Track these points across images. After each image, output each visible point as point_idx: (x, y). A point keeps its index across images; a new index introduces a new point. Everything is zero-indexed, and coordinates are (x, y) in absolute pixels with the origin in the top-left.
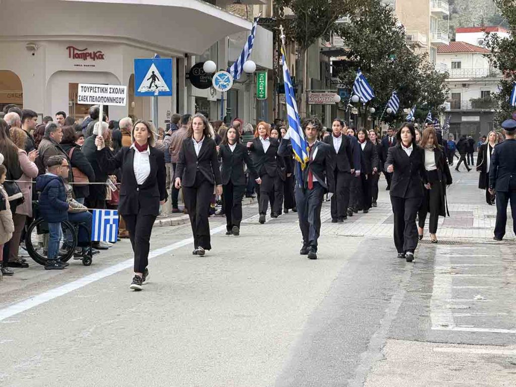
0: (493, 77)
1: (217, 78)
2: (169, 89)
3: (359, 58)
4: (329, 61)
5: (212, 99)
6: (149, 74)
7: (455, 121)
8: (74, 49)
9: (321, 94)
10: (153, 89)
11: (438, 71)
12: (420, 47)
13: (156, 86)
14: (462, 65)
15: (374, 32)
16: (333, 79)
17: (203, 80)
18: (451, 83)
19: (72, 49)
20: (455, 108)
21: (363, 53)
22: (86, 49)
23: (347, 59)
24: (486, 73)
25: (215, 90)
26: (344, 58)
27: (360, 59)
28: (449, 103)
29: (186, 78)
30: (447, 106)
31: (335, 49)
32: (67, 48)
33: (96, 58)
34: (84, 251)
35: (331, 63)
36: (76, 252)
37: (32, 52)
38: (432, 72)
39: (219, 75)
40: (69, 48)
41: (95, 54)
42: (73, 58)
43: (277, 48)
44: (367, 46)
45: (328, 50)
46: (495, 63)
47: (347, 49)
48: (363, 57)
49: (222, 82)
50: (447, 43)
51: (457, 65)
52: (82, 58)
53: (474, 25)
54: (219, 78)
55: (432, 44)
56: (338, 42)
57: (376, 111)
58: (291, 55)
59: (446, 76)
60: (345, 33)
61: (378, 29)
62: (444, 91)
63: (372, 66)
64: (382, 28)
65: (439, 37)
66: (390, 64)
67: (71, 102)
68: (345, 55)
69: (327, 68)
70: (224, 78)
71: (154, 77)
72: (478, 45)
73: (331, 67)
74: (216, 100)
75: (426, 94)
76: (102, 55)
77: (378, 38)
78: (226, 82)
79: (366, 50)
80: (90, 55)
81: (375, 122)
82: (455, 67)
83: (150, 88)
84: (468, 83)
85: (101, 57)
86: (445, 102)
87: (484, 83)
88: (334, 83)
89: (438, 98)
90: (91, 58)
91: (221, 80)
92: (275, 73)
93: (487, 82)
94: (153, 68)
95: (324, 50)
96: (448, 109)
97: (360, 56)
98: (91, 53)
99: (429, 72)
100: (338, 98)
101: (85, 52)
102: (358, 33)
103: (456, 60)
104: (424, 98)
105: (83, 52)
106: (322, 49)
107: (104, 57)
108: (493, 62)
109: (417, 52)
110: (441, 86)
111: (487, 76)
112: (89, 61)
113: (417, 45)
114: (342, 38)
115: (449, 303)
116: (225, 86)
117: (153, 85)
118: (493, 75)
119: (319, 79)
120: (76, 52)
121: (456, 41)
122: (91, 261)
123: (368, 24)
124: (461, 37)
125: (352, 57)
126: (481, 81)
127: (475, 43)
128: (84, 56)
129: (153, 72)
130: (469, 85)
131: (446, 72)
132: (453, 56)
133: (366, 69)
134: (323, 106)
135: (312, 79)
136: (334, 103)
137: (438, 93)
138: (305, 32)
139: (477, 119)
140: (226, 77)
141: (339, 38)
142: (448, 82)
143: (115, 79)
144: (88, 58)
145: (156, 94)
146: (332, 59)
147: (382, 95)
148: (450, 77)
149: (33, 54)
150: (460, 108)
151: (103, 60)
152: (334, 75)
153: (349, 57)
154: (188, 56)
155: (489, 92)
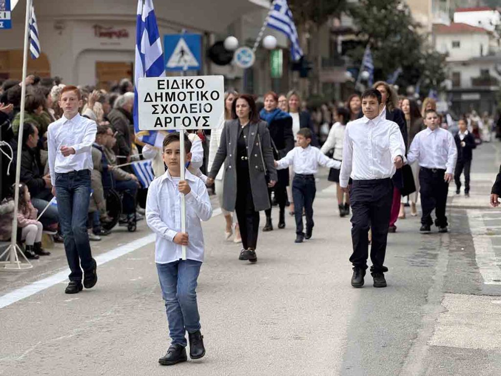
0: (492, 56)
1: (239, 54)
2: (199, 64)
3: (366, 37)
5: (229, 77)
6: (177, 50)
7: (456, 99)
8: (100, 28)
10: (182, 64)
11: (439, 51)
12: (421, 27)
13: (185, 61)
14: (462, 45)
16: (341, 58)
18: (451, 63)
19: (98, 28)
20: (456, 86)
21: (371, 32)
22: (111, 28)
23: (355, 38)
24: (485, 52)
25: (233, 67)
26: (353, 37)
27: (368, 38)
28: (450, 82)
29: (206, 56)
30: (448, 84)
31: (343, 28)
32: (93, 27)
33: (121, 36)
34: (129, 218)
35: (339, 42)
36: (121, 219)
37: (59, 31)
38: (433, 52)
39: (241, 52)
40: (95, 27)
41: (120, 32)
42: (99, 37)
45: (336, 29)
47: (355, 28)
48: (371, 36)
50: (447, 23)
51: (456, 45)
52: (107, 36)
53: (470, 6)
54: (241, 54)
55: (433, 24)
56: (347, 21)
59: (447, 55)
60: (353, 13)
61: (386, 8)
62: (445, 70)
63: (379, 44)
65: (439, 17)
67: (97, 80)
71: (182, 52)
72: (478, 26)
73: (339, 47)
74: (234, 78)
76: (127, 33)
77: (385, 17)
80: (115, 33)
82: (454, 47)
83: (179, 62)
85: (126, 35)
86: (447, 81)
89: (440, 77)
90: (117, 37)
92: (289, 51)
94: (182, 44)
95: (333, 29)
96: (450, 88)
99: (430, 51)
100: (348, 75)
101: (110, 30)
103: (456, 39)
104: (427, 76)
105: (108, 31)
106: (331, 28)
107: (129, 35)
109: (420, 31)
110: (442, 65)
112: (115, 39)
113: (419, 25)
114: (350, 17)
115: (494, 261)
116: (247, 63)
117: (182, 59)
118: (492, 53)
119: (329, 58)
121: (455, 21)
122: (136, 227)
124: (460, 17)
127: (474, 23)
128: (109, 35)
129: (182, 47)
130: (468, 64)
131: (447, 51)
132: (454, 37)
133: (374, 48)
134: (333, 84)
135: (322, 58)
137: (439, 71)
139: (476, 97)
140: (248, 53)
141: (347, 17)
142: (449, 62)
144: (113, 36)
145: (185, 68)
146: (341, 38)
148: (450, 56)
149: (60, 33)
150: (460, 86)
151: (128, 38)
152: (343, 54)
153: (356, 36)
154: (207, 34)
155: (487, 71)
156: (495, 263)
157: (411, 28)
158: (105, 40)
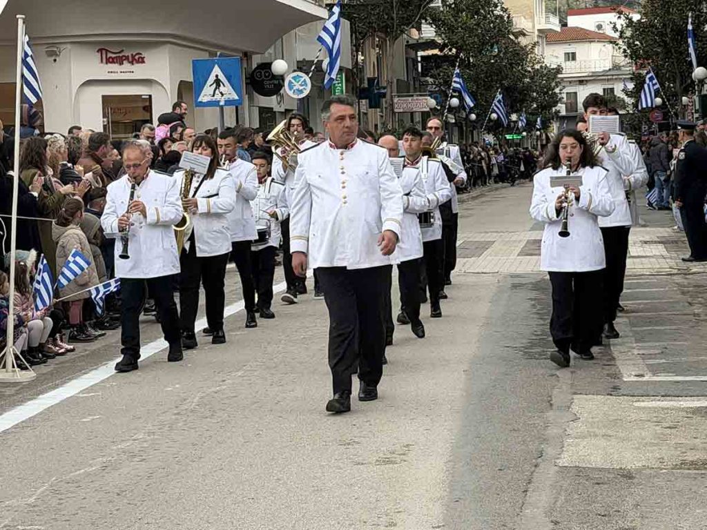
0: (617, 69)
1: (290, 81)
2: (238, 96)
3: (454, 50)
4: (417, 56)
5: (277, 108)
6: (212, 78)
8: (107, 51)
9: (410, 99)
10: (218, 97)
11: (548, 65)
12: (524, 35)
13: (221, 93)
14: (577, 56)
15: (473, 17)
16: (422, 79)
17: (268, 85)
18: (565, 80)
19: (104, 52)
20: (572, 111)
21: (459, 44)
22: (122, 51)
23: (439, 53)
24: (608, 65)
25: (282, 97)
26: (436, 52)
27: (457, 52)
28: (564, 106)
29: (246, 84)
30: (562, 109)
31: (424, 41)
32: (98, 51)
33: (134, 62)
35: (419, 59)
36: (147, 306)
37: (53, 58)
38: (541, 67)
39: (293, 78)
40: (100, 50)
41: (133, 57)
42: (107, 63)
43: (354, 41)
44: (465, 35)
45: (415, 42)
46: (625, 51)
47: (439, 40)
48: (459, 50)
49: (297, 86)
50: (558, 29)
51: (572, 57)
52: (117, 62)
53: (586, 6)
54: (293, 81)
55: (539, 30)
56: (428, 32)
57: (477, 117)
58: (372, 50)
59: (559, 70)
60: (436, 20)
61: (477, 13)
62: (557, 90)
63: (471, 61)
64: (482, 11)
65: (547, 22)
66: (495, 56)
67: (105, 120)
68: (436, 48)
69: (414, 65)
70: (299, 81)
71: (218, 82)
72: (597, 30)
73: (420, 65)
74: (283, 110)
75: (535, 94)
76: (143, 58)
77: (478, 25)
78: (301, 85)
79: (463, 41)
80: (127, 58)
81: (474, 132)
82: (569, 60)
83: (213, 96)
84: (586, 79)
85: (142, 61)
86: (559, 105)
87: (606, 78)
88: (423, 85)
89: (551, 100)
90: (129, 62)
91: (295, 83)
92: (353, 74)
93: (609, 77)
94: (217, 71)
95: (411, 42)
96: (563, 113)
97: (456, 48)
98: (128, 56)
99: (537, 67)
100: (432, 102)
101: (121, 55)
102: (452, 20)
103: (570, 50)
104: (534, 100)
105: (118, 55)
106: (408, 42)
107: (145, 60)
108: (622, 50)
109: (523, 41)
110: (553, 84)
111: (610, 69)
112: (126, 66)
113: (522, 33)
114: (432, 27)
116: (301, 92)
117: (217, 92)
118: (616, 67)
119: (406, 80)
120: (110, 55)
121: (569, 26)
123: (464, 7)
124: (573, 21)
125: (446, 51)
126: (603, 75)
127: (593, 28)
128: (120, 60)
129: (217, 76)
130: (586, 81)
131: (558, 66)
132: (566, 46)
133: (465, 65)
134: (412, 114)
135: (398, 80)
136: (428, 109)
137: (550, 92)
138: (392, 19)
140: (303, 79)
141: (428, 26)
142: (562, 79)
143: (160, 88)
144: (124, 62)
145: (222, 103)
146: (420, 53)
147: (486, 97)
148: (563, 72)
149: (55, 60)
150: (577, 111)
151: (144, 64)
152: (424, 74)
153: (441, 50)
154: (247, 55)
155: (612, 90)
156: (636, 352)
157: (512, 37)
158: (115, 67)
